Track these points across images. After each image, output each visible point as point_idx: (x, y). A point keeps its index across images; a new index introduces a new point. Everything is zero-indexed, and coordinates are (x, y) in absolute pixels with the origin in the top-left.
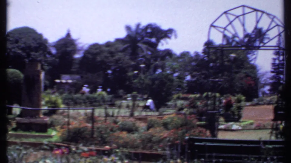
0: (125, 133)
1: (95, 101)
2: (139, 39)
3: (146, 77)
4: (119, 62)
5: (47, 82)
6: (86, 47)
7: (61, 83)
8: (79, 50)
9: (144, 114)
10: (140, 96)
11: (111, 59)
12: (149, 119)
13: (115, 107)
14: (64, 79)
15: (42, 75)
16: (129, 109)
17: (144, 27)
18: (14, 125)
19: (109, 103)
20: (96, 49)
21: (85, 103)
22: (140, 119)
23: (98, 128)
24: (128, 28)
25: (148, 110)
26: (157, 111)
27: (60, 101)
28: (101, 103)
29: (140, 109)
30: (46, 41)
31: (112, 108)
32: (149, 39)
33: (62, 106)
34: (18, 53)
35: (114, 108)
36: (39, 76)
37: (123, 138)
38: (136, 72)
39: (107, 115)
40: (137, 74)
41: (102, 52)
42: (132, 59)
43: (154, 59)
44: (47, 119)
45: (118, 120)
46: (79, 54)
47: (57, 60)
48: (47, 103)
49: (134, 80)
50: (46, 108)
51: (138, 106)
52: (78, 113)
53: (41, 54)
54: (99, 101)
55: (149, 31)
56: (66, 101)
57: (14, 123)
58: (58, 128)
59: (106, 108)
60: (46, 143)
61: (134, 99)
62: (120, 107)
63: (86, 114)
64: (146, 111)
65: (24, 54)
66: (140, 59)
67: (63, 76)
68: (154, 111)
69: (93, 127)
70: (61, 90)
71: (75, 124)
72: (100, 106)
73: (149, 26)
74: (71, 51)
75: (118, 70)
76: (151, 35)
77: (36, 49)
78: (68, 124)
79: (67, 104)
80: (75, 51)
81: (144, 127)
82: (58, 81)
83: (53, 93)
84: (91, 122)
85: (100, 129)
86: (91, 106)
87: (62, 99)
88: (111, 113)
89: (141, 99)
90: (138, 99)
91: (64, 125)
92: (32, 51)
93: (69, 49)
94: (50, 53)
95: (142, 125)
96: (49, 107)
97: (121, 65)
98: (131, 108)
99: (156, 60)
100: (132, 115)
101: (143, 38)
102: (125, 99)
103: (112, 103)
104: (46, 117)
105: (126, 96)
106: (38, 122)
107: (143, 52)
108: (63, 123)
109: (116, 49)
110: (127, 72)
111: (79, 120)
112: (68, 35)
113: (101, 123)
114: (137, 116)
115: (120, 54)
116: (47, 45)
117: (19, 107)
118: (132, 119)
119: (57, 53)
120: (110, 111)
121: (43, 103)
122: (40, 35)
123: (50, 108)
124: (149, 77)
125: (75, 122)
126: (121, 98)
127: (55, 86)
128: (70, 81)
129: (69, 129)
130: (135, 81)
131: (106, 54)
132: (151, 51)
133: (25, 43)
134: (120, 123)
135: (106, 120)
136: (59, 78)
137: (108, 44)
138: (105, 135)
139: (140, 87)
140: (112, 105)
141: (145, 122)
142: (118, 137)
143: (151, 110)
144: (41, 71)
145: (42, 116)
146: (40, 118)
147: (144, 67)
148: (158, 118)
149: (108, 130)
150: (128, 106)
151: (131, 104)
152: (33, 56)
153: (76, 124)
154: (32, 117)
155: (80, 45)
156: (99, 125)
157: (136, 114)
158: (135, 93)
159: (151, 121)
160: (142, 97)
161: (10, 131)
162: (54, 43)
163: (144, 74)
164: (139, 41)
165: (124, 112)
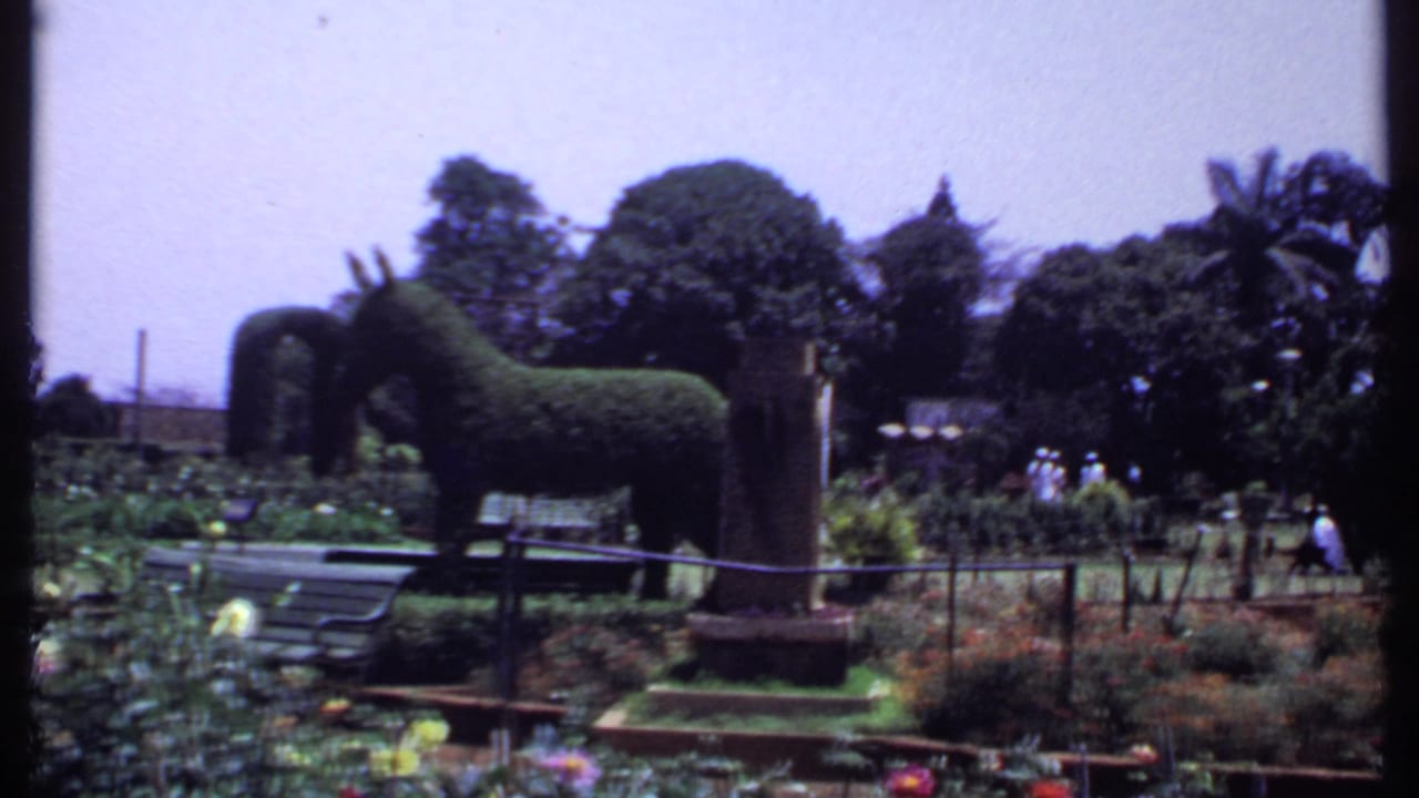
0: (1213, 679)
1: (1076, 530)
2: (1275, 224)
3: (1305, 411)
4: (1186, 337)
5: (842, 438)
6: (1028, 263)
7: (907, 440)
8: (997, 279)
9: (1297, 586)
10: (1279, 500)
11: (1145, 323)
12: (1323, 611)
13: (1167, 554)
14: (922, 423)
15: (824, 404)
16: (1230, 566)
17: (1293, 167)
18: (679, 652)
19: (1140, 536)
20: (1077, 273)
21: (1026, 539)
22: (1282, 612)
23: (1093, 659)
24: (1221, 174)
25: (1315, 568)
26: (1358, 571)
27: (905, 528)
28: (1103, 537)
29: (1281, 564)
30: (833, 230)
31: (1151, 564)
32: (1322, 228)
33: (918, 553)
34: (695, 292)
35: (1163, 558)
36: (808, 406)
37: (1206, 708)
38: (1261, 385)
39: (1132, 596)
40: (1267, 393)
41: (1102, 287)
42: (1243, 324)
43: (1343, 321)
44: (847, 621)
45: (1179, 620)
46: (995, 297)
47: (890, 326)
48: (841, 538)
49: (1254, 421)
50: (837, 564)
51: (1271, 549)
52: (996, 591)
53: (809, 297)
54: (1093, 531)
55: (1319, 187)
56: (936, 531)
57: (679, 639)
58: (900, 660)
59: (1127, 564)
60: (849, 737)
61: (1253, 515)
62: (1190, 556)
63: (1030, 594)
64: (1304, 574)
65: (724, 297)
66: (1279, 322)
67: (918, 406)
68: (1342, 573)
69: (1067, 657)
70: (911, 477)
71: (981, 643)
72: (1095, 550)
73: (1317, 165)
74: (956, 282)
75: (1177, 373)
76: (1329, 209)
77: (786, 273)
78: (950, 639)
79: (940, 544)
80: (975, 281)
81: (1302, 653)
82: (893, 430)
83: (873, 490)
84: (1056, 628)
85: (1099, 668)
86: (1054, 552)
87: (913, 519)
88: (1147, 589)
89: (1285, 516)
90: (1272, 514)
91: (928, 645)
92: (763, 280)
93: (948, 273)
94: (853, 292)
95: (1293, 642)
96: (851, 559)
97: (1191, 350)
98: (1238, 557)
99: (1350, 328)
100: (1243, 593)
101: (1290, 224)
102: (1214, 517)
103: (1152, 537)
104: (837, 608)
105: (1216, 505)
106: (799, 636)
107: (1291, 288)
108: (922, 638)
109: (1169, 275)
110: (1220, 384)
111: (1002, 620)
112: (943, 203)
113: (1104, 638)
114: (1271, 597)
115: (1186, 296)
116: (841, 250)
117: (701, 559)
118: (1244, 613)
119: (890, 293)
120: (1144, 577)
121: (824, 537)
122: (807, 204)
123: (859, 566)
124: (1323, 408)
125: (980, 632)
126: (1190, 511)
127: (882, 457)
128: (951, 432)
129: (952, 666)
130: (1260, 428)
131: (1119, 299)
132: (1329, 287)
133: (724, 241)
134: (1188, 633)
135: (1126, 618)
136: (900, 417)
137: (1131, 251)
138: (1127, 695)
139: (1277, 460)
140: (1153, 546)
141: (1306, 628)
142: (1186, 704)
143: (1328, 570)
144: (819, 380)
145: (818, 605)
146: (808, 611)
147: (1297, 361)
148: (1365, 605)
149: (1139, 670)
150: (1224, 552)
151: (1238, 539)
152: (767, 308)
153: (986, 640)
154: (768, 608)
155: (998, 257)
156: (1094, 645)
157: (1262, 588)
158: (1258, 486)
159: (1331, 619)
160: (1287, 508)
161: (656, 680)
162: (870, 241)
163: (1298, 394)
164: (1273, 238)
165: (1210, 579)
